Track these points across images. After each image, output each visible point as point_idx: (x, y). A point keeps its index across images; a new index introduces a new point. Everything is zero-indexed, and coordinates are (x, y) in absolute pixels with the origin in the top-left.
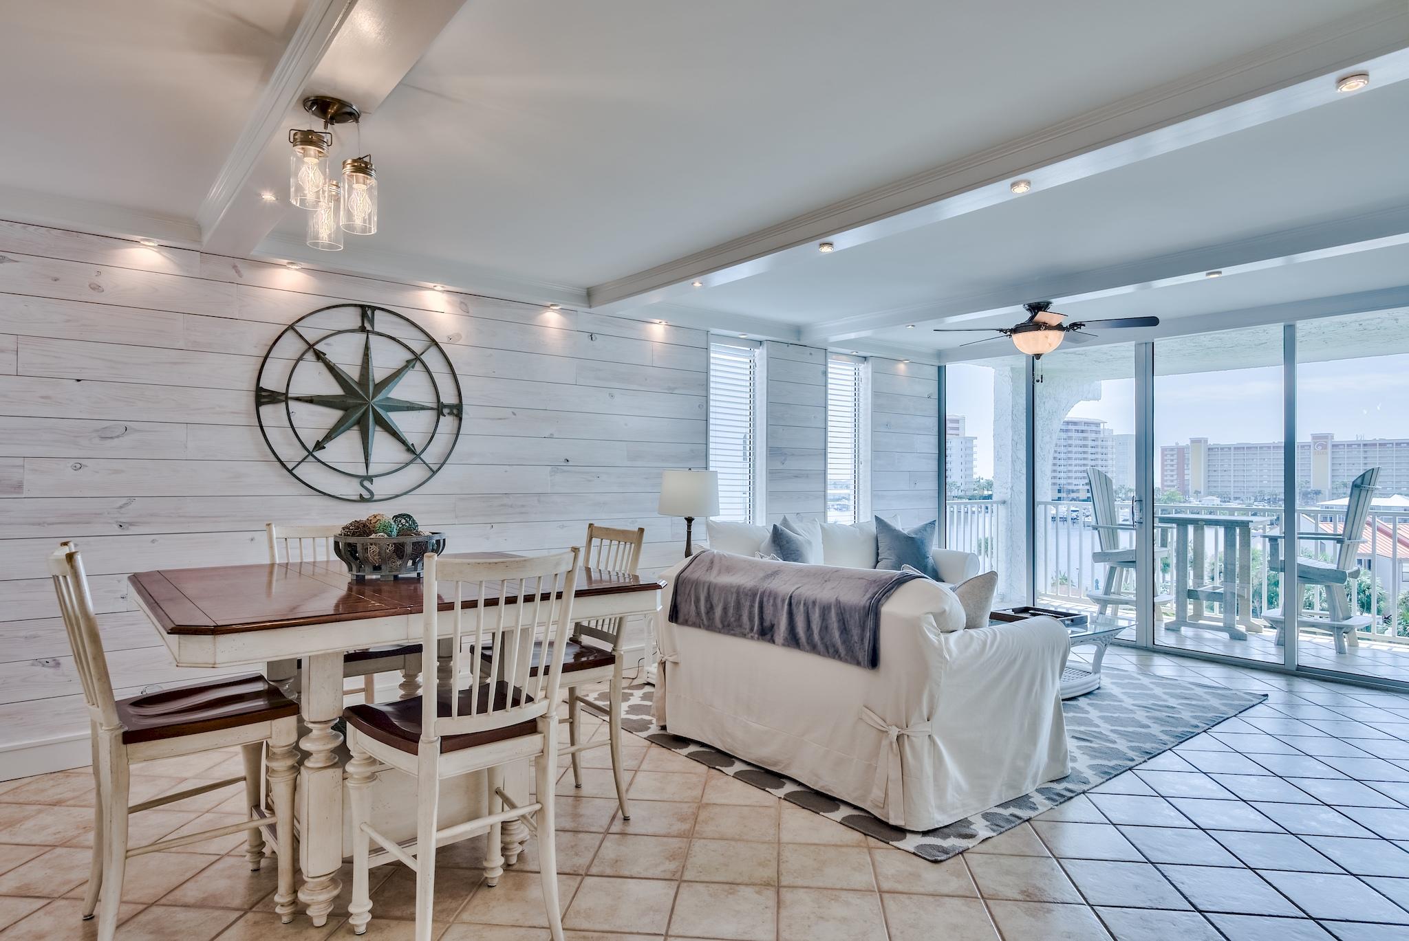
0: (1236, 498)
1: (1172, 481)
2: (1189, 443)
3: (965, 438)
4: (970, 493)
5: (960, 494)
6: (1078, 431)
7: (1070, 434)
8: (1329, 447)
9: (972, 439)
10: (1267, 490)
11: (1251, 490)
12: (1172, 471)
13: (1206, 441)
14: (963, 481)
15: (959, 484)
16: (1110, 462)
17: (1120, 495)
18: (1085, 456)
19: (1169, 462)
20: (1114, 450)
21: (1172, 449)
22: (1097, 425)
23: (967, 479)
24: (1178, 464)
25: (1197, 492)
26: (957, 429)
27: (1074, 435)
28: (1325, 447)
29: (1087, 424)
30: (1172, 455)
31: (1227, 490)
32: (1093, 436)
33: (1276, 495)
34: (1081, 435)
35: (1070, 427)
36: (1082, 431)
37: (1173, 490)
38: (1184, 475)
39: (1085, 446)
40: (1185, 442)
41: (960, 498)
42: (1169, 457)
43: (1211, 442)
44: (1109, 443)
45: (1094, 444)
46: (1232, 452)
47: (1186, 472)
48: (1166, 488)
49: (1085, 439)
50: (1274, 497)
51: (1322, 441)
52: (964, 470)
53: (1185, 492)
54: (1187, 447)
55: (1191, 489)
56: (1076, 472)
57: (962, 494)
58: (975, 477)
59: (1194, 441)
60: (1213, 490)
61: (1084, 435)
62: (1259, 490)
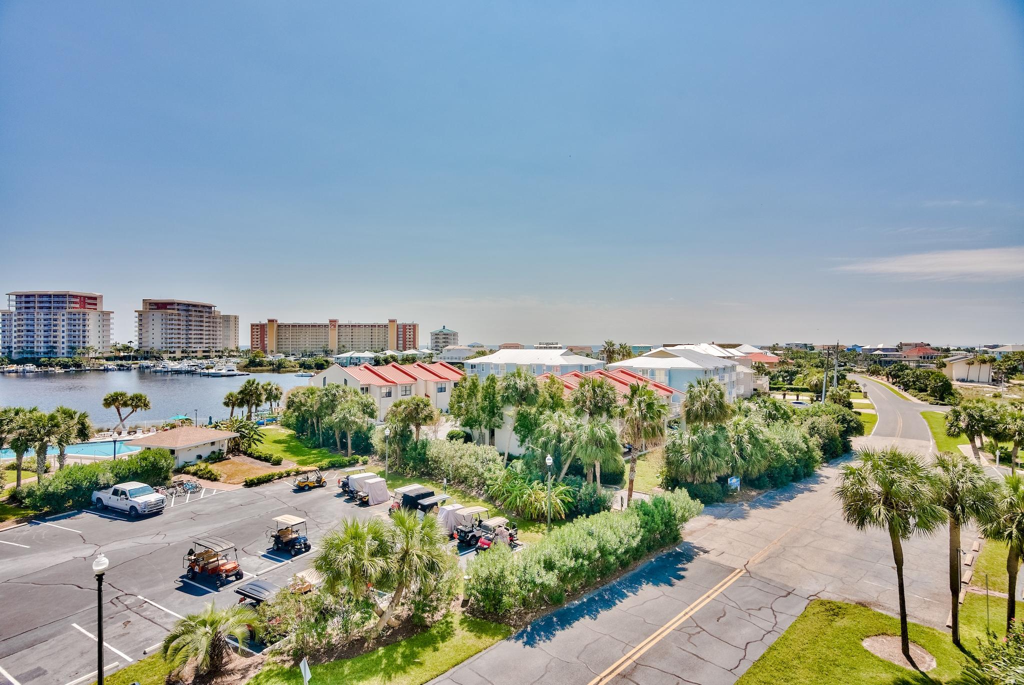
0: (293, 355)
1: (257, 345)
2: (267, 322)
3: (102, 312)
4: (106, 355)
5: (97, 355)
6: (196, 311)
7: (190, 313)
8: (337, 326)
9: (108, 313)
10: (308, 350)
11: (300, 349)
12: (257, 338)
13: (276, 321)
14: (100, 345)
15: (96, 348)
16: (218, 333)
17: (225, 354)
18: (201, 328)
19: (255, 333)
20: (221, 325)
21: (257, 325)
22: (210, 307)
23: (105, 344)
24: (260, 334)
25: (272, 351)
26: (96, 304)
27: (193, 313)
28: (335, 326)
29: (203, 306)
30: (257, 329)
31: (287, 350)
32: (207, 314)
34: (198, 314)
35: (190, 308)
36: (200, 311)
37: (258, 350)
38: (264, 341)
39: (202, 321)
40: (265, 321)
41: (96, 358)
42: (255, 330)
43: (279, 322)
44: (218, 320)
45: (207, 320)
46: (291, 328)
47: (265, 339)
48: (254, 349)
49: (202, 317)
51: (333, 323)
52: (101, 337)
53: (265, 352)
54: (266, 324)
55: (268, 349)
56: (195, 339)
57: (100, 355)
58: (112, 342)
59: (269, 321)
60: (280, 350)
61: (201, 314)
62: (304, 349)
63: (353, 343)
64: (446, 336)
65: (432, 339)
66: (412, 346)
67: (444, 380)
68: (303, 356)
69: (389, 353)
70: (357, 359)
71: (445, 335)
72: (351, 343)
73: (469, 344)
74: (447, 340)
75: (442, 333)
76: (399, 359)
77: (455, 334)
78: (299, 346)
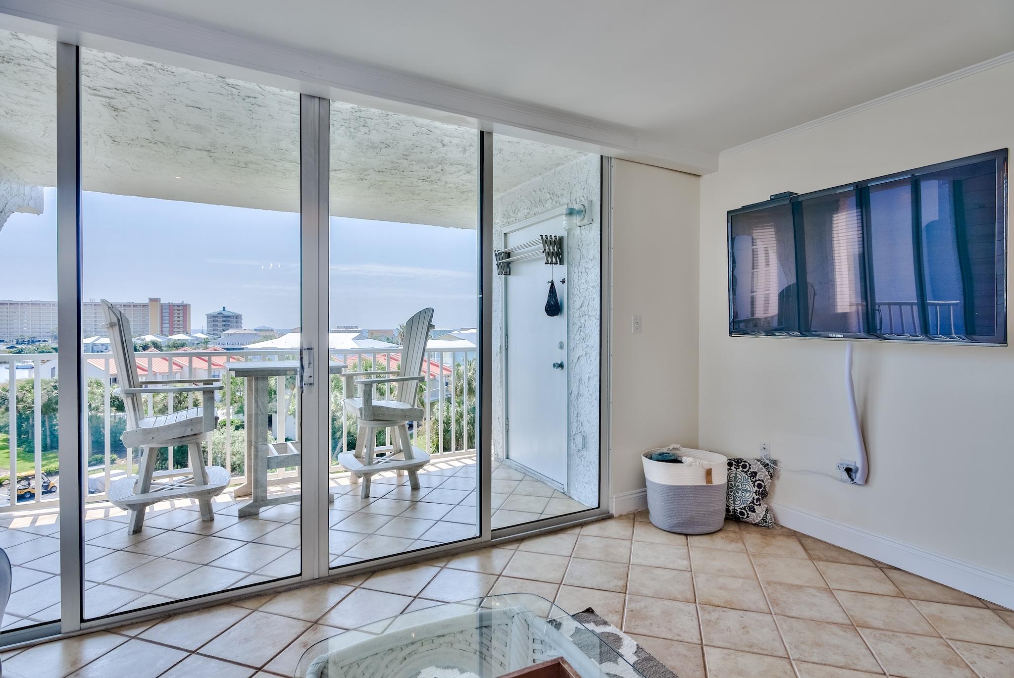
11: (13, 334)
33: (34, 338)
50: (33, 339)
62: (20, 334)
63: (97, 327)
64: (226, 319)
65: (208, 322)
66: (181, 330)
67: (218, 367)
68: (18, 343)
69: (149, 338)
70: (102, 345)
71: (225, 317)
72: (94, 327)
73: (255, 328)
74: (228, 323)
75: (222, 315)
76: (163, 345)
77: (238, 317)
78: (11, 330)
